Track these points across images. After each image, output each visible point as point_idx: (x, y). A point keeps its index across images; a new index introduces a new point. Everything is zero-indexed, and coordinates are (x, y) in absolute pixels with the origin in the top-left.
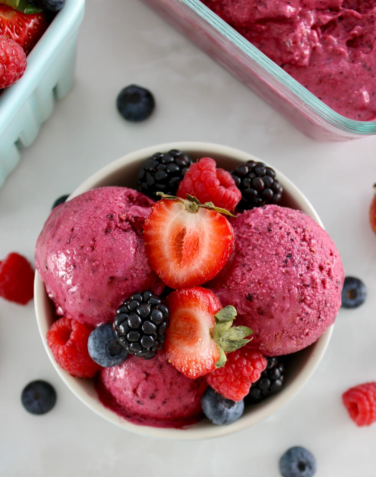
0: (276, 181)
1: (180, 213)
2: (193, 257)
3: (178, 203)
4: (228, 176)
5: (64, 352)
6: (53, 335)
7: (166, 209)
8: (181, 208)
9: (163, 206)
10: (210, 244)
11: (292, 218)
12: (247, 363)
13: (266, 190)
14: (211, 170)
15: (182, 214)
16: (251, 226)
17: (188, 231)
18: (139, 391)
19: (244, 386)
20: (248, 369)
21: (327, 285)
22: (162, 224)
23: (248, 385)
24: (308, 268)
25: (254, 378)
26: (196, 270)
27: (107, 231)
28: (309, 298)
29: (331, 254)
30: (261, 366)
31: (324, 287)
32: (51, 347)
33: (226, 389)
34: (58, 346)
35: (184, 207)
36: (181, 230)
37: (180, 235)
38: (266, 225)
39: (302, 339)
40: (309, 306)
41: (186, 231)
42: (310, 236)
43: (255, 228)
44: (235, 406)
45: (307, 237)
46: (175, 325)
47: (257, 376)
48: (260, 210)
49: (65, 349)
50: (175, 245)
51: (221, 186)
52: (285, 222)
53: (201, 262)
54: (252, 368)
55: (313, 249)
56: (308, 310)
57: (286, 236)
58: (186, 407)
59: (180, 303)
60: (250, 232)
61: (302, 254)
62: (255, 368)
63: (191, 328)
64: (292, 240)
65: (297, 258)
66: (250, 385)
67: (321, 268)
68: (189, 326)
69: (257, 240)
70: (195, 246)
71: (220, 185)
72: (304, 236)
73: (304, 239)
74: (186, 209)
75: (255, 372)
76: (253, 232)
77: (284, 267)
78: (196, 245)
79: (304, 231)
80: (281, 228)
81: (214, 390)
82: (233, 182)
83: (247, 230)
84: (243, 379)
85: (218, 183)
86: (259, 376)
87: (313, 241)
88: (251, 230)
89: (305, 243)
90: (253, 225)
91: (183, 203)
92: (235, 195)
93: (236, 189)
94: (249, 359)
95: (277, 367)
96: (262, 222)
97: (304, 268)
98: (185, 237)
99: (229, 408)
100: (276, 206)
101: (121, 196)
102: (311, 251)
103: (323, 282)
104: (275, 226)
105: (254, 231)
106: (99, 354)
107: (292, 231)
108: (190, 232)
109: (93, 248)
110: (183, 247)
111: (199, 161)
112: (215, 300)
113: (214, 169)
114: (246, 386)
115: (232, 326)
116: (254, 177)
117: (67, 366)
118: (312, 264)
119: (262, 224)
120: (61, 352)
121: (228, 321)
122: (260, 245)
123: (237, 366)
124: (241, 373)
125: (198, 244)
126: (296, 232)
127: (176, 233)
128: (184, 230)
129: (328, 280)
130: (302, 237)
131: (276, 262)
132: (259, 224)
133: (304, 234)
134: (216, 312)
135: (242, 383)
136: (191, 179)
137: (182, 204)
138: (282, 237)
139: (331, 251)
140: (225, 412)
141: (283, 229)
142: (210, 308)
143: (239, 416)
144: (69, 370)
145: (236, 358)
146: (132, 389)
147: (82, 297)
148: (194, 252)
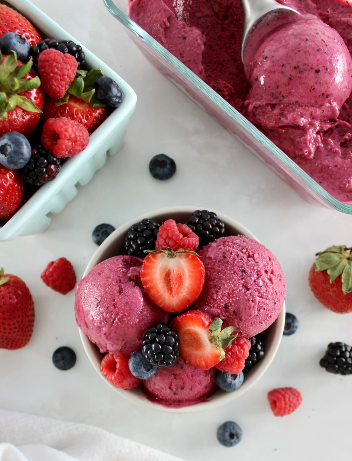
0: (219, 220)
1: (163, 260)
2: (180, 288)
3: (162, 253)
4: (187, 228)
5: (115, 378)
6: (104, 368)
7: (153, 260)
9: (151, 258)
10: (190, 276)
11: (237, 244)
12: (238, 348)
13: (214, 228)
14: (174, 228)
15: (165, 261)
16: (211, 258)
18: (173, 387)
19: (241, 364)
20: (240, 352)
21: (274, 281)
22: (153, 271)
23: (243, 362)
24: (258, 275)
25: (246, 356)
26: (184, 296)
27: (120, 292)
28: (265, 294)
29: (270, 259)
30: (248, 347)
31: (272, 283)
32: (105, 376)
33: (230, 369)
34: (110, 375)
36: (167, 272)
37: (167, 275)
38: (221, 255)
39: (268, 321)
40: (266, 299)
41: (171, 272)
42: (252, 252)
43: (214, 259)
44: (238, 377)
45: (251, 254)
46: (182, 339)
47: (247, 354)
48: (214, 244)
49: (116, 375)
50: (165, 283)
51: (185, 237)
52: (233, 248)
54: (242, 351)
55: (257, 261)
56: (267, 302)
57: (237, 258)
59: (183, 325)
60: (212, 262)
61: (251, 267)
62: (244, 350)
63: (194, 338)
64: (242, 259)
65: (248, 270)
66: (244, 361)
67: (266, 272)
68: (192, 337)
69: (219, 267)
70: (180, 280)
71: (183, 237)
72: (249, 253)
73: (249, 256)
75: (245, 352)
76: (214, 262)
77: (242, 279)
79: (247, 250)
80: (231, 253)
82: (191, 231)
83: (209, 261)
84: (239, 359)
85: (181, 236)
86: (248, 353)
87: (256, 256)
88: (212, 261)
89: (250, 259)
90: (213, 257)
91: (164, 252)
92: (195, 240)
93: (195, 234)
94: (238, 345)
95: (257, 343)
96: (218, 252)
97: (256, 276)
98: (171, 275)
99: (235, 379)
100: (224, 237)
102: (256, 262)
103: (270, 280)
104: (227, 253)
105: (214, 261)
106: (139, 373)
107: (239, 253)
108: (173, 272)
109: (115, 306)
110: (171, 283)
111: (164, 224)
112: (205, 318)
113: (176, 228)
114: (241, 363)
115: (222, 330)
116: (203, 223)
117: (120, 386)
118: (260, 271)
119: (218, 254)
120: (113, 378)
121: (218, 329)
122: (222, 270)
123: (232, 353)
124: (236, 355)
125: (181, 278)
126: (243, 252)
127: (164, 274)
128: (169, 271)
129: (273, 278)
130: (247, 254)
131: (236, 278)
132: (216, 255)
133: (248, 252)
135: (239, 362)
136: (163, 238)
138: (234, 259)
139: (269, 257)
140: (233, 383)
141: (233, 253)
143: (242, 382)
144: (123, 388)
145: (230, 347)
146: (167, 387)
147: (118, 340)
148: (180, 284)
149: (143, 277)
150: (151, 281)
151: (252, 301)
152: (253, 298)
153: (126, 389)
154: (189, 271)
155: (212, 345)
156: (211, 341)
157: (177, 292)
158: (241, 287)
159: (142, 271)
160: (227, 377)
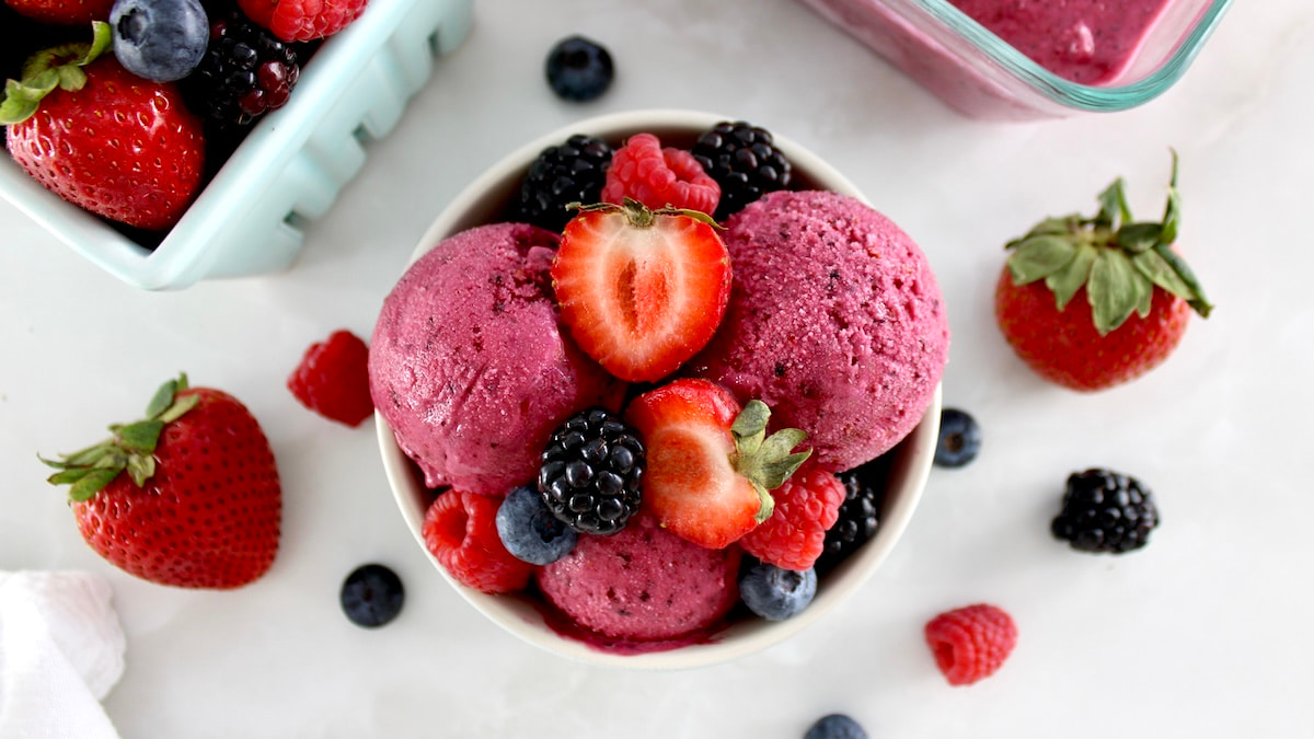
0: (776, 151)
1: (618, 233)
2: (658, 314)
3: (614, 214)
4: (688, 161)
5: (461, 560)
6: (433, 530)
7: (590, 230)
8: (619, 223)
9: (585, 224)
10: (688, 281)
11: (820, 206)
12: (810, 495)
13: (763, 169)
14: (653, 156)
15: (623, 234)
16: (749, 237)
17: (639, 265)
18: (620, 594)
19: (812, 541)
20: (813, 506)
21: (917, 312)
22: (588, 261)
23: (819, 536)
24: (874, 288)
25: (828, 520)
26: (668, 336)
27: (496, 309)
28: (890, 344)
29: (910, 254)
30: (836, 495)
31: (913, 317)
32: (434, 553)
33: (780, 552)
34: (448, 550)
35: (625, 220)
36: (626, 267)
37: (626, 277)
38: (775, 230)
39: (895, 423)
40: (893, 358)
41: (637, 267)
42: (862, 230)
43: (757, 240)
44: (802, 582)
45: (858, 233)
46: (655, 458)
47: (832, 516)
48: (758, 206)
49: (462, 553)
50: (618, 297)
51: (681, 182)
52: (810, 215)
53: (676, 319)
54: (820, 503)
55: (874, 251)
56: (893, 365)
57: (819, 239)
58: (711, 600)
59: (657, 418)
60: (749, 249)
61: (857, 265)
62: (825, 502)
63: (688, 458)
64: (832, 244)
65: (849, 275)
66: (823, 535)
67: (898, 284)
68: (683, 456)
69: (767, 260)
70: (659, 292)
71: (677, 180)
72: (852, 232)
73: (853, 238)
74: (631, 223)
75: (827, 510)
76: (755, 248)
77: (830, 296)
78: (660, 289)
79: (849, 223)
80: (804, 229)
81: (758, 559)
82: (699, 169)
83: (742, 246)
84: (808, 527)
85: (671, 177)
86: (836, 514)
87: (871, 238)
88: (749, 245)
89: (855, 244)
90: (753, 235)
91: (621, 211)
92: (709, 191)
93: (708, 179)
94: (811, 487)
95: (862, 494)
96: (767, 224)
97: (868, 290)
98: (636, 277)
99: (793, 590)
100: (786, 192)
101: (506, 240)
102: (871, 255)
103: (909, 307)
104: (793, 226)
105: (756, 244)
106: (523, 546)
107: (826, 227)
108: (644, 268)
109: (478, 346)
110: (635, 298)
111: (626, 144)
112: (722, 399)
113: (659, 154)
114: (815, 538)
115: (766, 438)
116: (735, 150)
117: (473, 583)
118: (880, 280)
119: (768, 229)
120: (455, 560)
121: (758, 431)
122: (776, 267)
123: (791, 506)
124: (803, 515)
125: (663, 287)
126: (835, 228)
127: (617, 273)
128: (632, 265)
129: (916, 302)
130: (849, 234)
131: (813, 290)
132: (763, 230)
133: (850, 229)
134: (732, 421)
135: (808, 534)
136: (621, 180)
137: (619, 214)
138: (811, 243)
139: (907, 249)
140: (788, 599)
141: (809, 227)
142: (717, 418)
144: (480, 587)
145: (787, 491)
146: (604, 591)
147: (478, 444)
148: (659, 302)
149: (559, 278)
150: (580, 288)
151: (854, 361)
152: (856, 349)
153: (490, 593)
154: (686, 266)
155: (739, 476)
156: (735, 465)
157: (651, 325)
158: (825, 318)
159: (557, 259)
160: (773, 581)
